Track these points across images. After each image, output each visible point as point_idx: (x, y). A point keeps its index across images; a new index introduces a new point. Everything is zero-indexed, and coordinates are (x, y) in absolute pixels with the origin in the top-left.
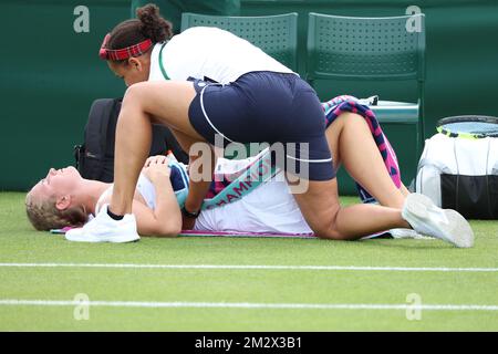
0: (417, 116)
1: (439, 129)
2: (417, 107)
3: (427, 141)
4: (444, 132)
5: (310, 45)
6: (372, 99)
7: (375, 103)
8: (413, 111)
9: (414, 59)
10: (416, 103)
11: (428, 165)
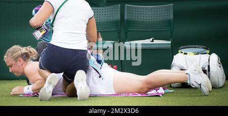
0: (170, 46)
1: (180, 51)
2: (170, 42)
3: (174, 56)
4: (182, 52)
5: (126, 18)
6: (151, 39)
7: (153, 41)
8: (169, 44)
9: (168, 22)
10: (169, 40)
11: (175, 66)
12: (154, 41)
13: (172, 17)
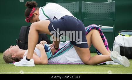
0: (113, 30)
1: (119, 34)
2: (113, 28)
3: (116, 37)
4: (121, 35)
6: (100, 26)
8: (112, 29)
9: (112, 14)
10: (112, 26)
11: (116, 44)
12: (102, 26)
13: (114, 10)
